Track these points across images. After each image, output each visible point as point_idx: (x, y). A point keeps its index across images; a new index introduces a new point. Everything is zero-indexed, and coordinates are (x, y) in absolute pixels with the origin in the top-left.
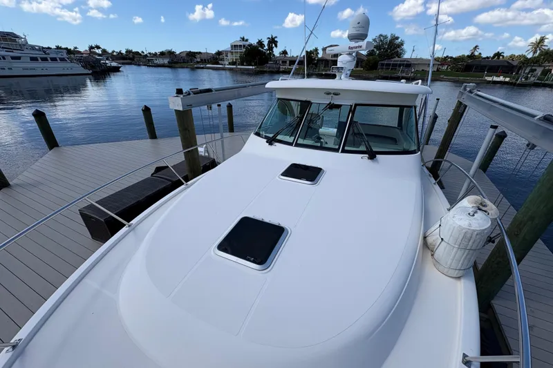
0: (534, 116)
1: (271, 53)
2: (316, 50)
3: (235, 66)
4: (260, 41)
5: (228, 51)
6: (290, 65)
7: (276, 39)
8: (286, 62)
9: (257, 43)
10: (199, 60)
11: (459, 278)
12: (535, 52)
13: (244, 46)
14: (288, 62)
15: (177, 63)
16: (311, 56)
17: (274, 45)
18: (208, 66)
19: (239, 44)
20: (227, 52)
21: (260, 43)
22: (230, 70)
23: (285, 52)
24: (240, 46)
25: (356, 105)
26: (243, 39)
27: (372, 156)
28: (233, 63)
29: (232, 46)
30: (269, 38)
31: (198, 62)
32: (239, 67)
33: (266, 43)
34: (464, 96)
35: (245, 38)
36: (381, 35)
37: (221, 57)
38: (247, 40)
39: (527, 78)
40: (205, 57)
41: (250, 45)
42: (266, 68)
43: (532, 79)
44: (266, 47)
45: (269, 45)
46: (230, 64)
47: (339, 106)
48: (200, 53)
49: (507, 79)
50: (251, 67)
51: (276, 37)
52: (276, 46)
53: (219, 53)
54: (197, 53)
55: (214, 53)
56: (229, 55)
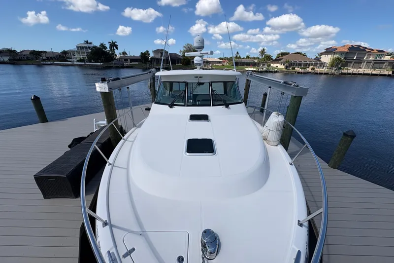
0: (280, 82)
1: (114, 54)
2: (148, 52)
3: (83, 63)
4: (102, 45)
5: (75, 51)
6: (131, 62)
7: (116, 44)
8: (127, 60)
9: (100, 46)
10: (45, 58)
11: (277, 146)
12: (262, 56)
13: (89, 48)
14: (129, 60)
15: (20, 60)
16: (145, 56)
17: (115, 48)
18: (55, 62)
19: (84, 46)
20: (73, 52)
21: (103, 46)
22: (80, 66)
23: (124, 53)
24: (86, 48)
25: (211, 82)
26: (87, 42)
27: (227, 106)
28: (81, 61)
29: (77, 47)
30: (110, 42)
31: (44, 60)
32: (87, 63)
33: (108, 46)
34: (249, 77)
35: (89, 42)
36: (188, 44)
37: (67, 55)
38: (91, 43)
39: (262, 69)
40: (52, 56)
41: (95, 47)
42: (112, 64)
43: (265, 69)
44: (108, 49)
45: (110, 47)
46: (78, 61)
47: (203, 84)
48: (45, 52)
49: (255, 69)
50: (99, 64)
51: (116, 42)
52: (117, 48)
53: (65, 53)
54: (42, 52)
55: (59, 52)
56: (76, 54)
